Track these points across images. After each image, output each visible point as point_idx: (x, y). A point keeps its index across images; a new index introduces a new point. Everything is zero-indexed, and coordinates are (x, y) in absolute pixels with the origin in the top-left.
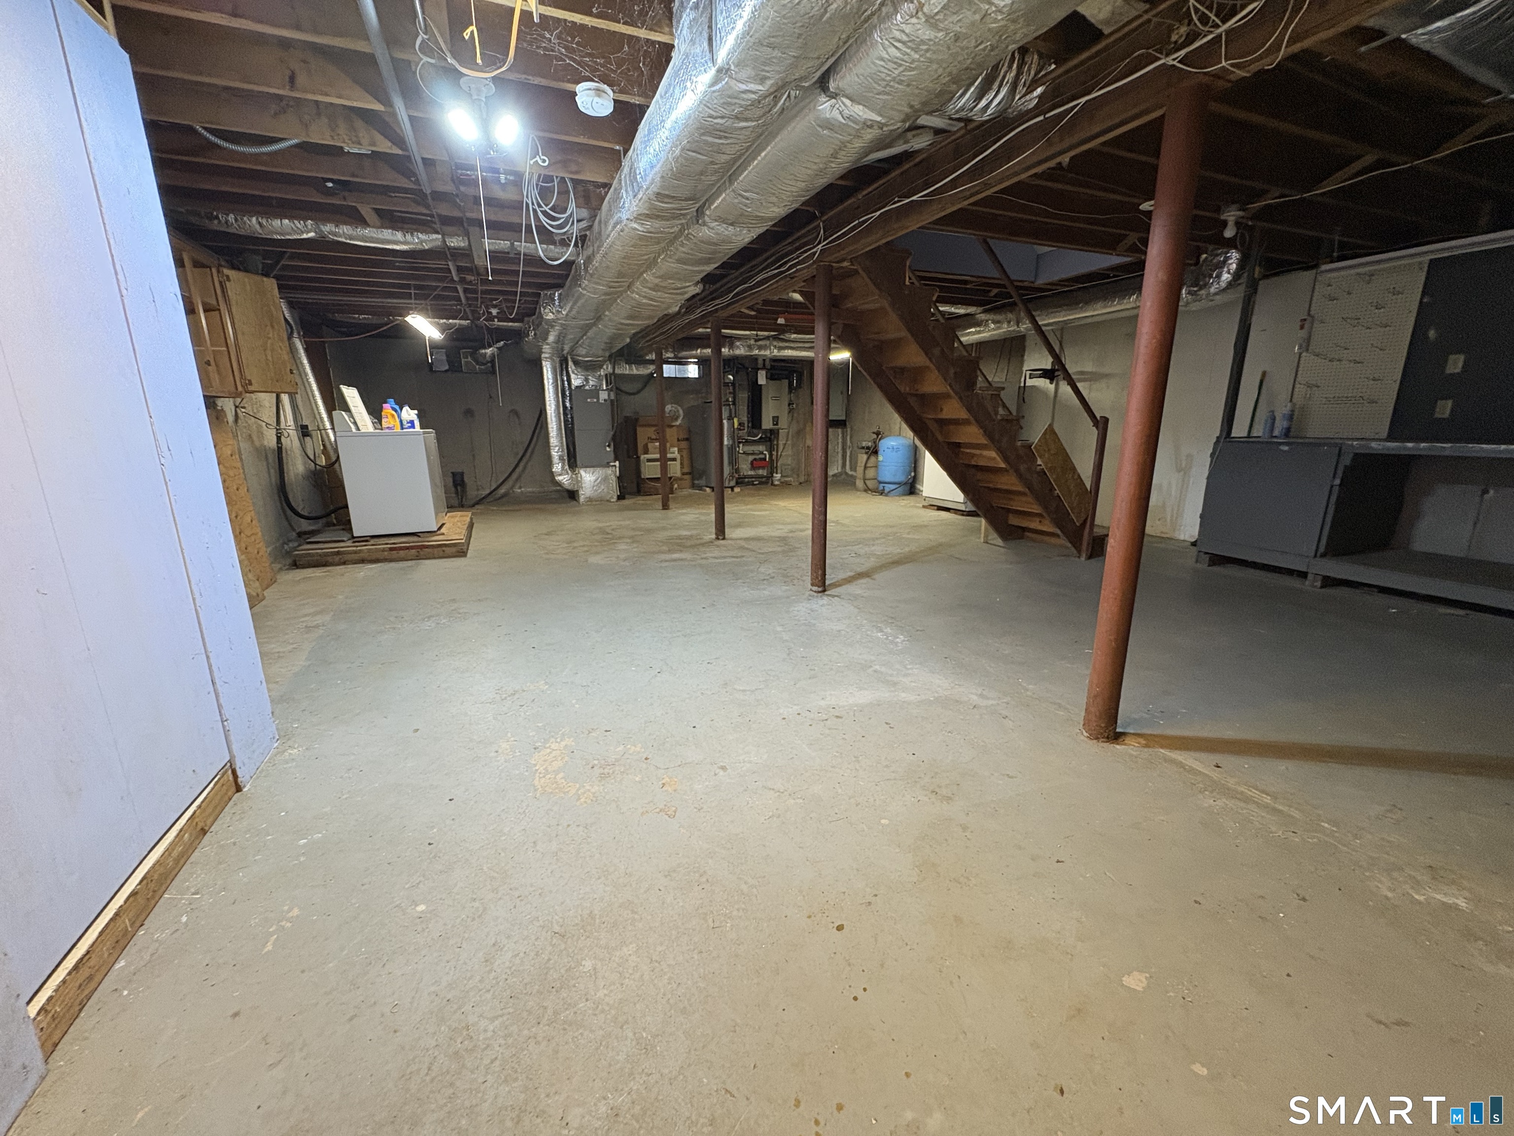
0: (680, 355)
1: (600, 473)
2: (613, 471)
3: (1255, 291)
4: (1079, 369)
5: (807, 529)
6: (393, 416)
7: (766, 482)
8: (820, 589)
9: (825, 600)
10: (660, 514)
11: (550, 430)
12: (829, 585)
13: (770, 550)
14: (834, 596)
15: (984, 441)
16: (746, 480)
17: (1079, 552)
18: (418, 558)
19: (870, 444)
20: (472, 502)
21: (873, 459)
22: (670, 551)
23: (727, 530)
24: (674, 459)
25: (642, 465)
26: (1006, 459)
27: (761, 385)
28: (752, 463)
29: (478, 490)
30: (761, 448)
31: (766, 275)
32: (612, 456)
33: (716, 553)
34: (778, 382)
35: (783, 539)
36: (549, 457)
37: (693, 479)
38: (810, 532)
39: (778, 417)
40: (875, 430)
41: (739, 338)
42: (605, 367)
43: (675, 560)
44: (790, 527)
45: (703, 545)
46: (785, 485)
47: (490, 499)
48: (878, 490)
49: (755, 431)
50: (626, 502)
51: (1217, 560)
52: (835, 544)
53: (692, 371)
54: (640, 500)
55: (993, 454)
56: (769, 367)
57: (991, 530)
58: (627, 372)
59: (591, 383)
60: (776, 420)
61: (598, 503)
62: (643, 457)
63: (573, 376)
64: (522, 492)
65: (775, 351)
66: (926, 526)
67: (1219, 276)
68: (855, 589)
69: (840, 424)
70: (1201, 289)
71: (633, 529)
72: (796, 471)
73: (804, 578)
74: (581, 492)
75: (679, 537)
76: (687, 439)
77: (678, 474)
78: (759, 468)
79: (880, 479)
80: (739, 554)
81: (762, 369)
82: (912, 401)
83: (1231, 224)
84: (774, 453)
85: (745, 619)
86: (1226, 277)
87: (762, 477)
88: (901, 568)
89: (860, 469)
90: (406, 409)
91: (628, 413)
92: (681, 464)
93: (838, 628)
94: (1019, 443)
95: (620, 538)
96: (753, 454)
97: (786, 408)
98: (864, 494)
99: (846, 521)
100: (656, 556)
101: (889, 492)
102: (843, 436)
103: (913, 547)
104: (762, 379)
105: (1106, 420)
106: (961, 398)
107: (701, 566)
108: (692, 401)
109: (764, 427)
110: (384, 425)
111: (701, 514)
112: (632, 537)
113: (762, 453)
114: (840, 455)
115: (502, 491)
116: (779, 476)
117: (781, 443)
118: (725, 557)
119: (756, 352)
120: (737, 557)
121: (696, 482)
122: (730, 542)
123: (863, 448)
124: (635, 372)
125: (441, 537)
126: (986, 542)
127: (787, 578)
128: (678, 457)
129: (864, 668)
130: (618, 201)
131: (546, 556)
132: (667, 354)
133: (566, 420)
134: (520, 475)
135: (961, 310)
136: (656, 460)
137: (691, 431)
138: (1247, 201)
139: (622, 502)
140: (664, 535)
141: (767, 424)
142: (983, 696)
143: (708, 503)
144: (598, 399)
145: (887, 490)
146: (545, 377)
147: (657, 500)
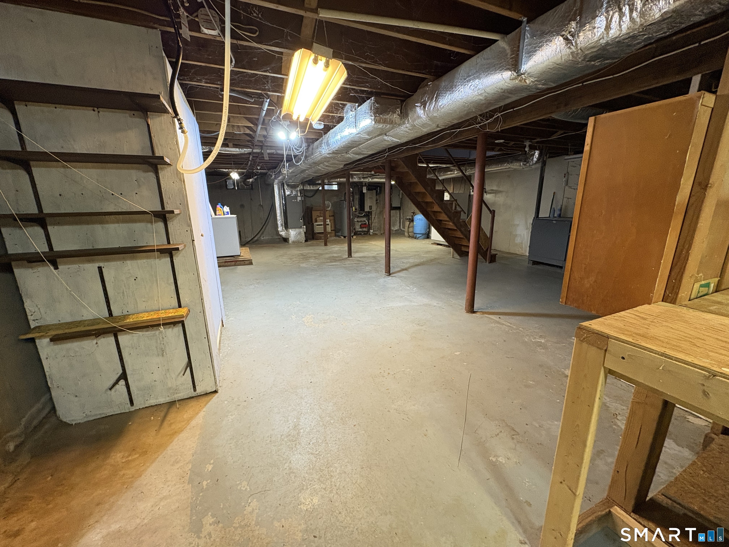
0: (330, 181)
1: (298, 230)
2: (303, 230)
3: (545, 165)
4: (491, 189)
5: (383, 253)
6: (221, 210)
7: (367, 233)
8: (388, 274)
9: (390, 278)
10: (324, 248)
11: (277, 213)
12: (392, 273)
13: (370, 261)
14: (393, 277)
15: (448, 219)
16: (359, 233)
17: (486, 261)
18: (235, 265)
19: (410, 217)
20: (244, 243)
21: (411, 224)
22: (331, 262)
23: (352, 254)
24: (328, 225)
25: (315, 227)
26: (456, 225)
27: (364, 193)
28: (361, 225)
29: (246, 238)
30: (364, 219)
31: (367, 160)
32: (303, 224)
33: (349, 262)
34: (372, 191)
35: (374, 257)
36: (277, 224)
37: (336, 233)
40: (413, 212)
41: (355, 175)
42: (299, 187)
43: (333, 265)
44: (376, 252)
45: (343, 259)
46: (375, 235)
47: (251, 242)
48: (414, 237)
49: (362, 212)
50: (309, 243)
51: (535, 263)
53: (335, 187)
54: (314, 242)
55: (451, 223)
56: (367, 185)
57: (455, 253)
58: (309, 188)
59: (294, 193)
60: (371, 207)
61: (297, 243)
62: (315, 224)
63: (286, 191)
64: (264, 239)
65: (370, 179)
67: (533, 159)
68: (401, 274)
69: (399, 208)
70: (527, 163)
71: (315, 254)
72: (379, 229)
73: (383, 271)
74: (290, 239)
75: (333, 257)
76: (333, 216)
77: (330, 231)
78: (363, 228)
79: (415, 232)
81: (365, 186)
82: (423, 204)
83: (527, 146)
84: (370, 221)
86: (535, 159)
87: (365, 231)
88: (419, 267)
89: (406, 228)
90: (225, 207)
91: (308, 205)
92: (331, 226)
93: (394, 286)
94: (461, 220)
95: (310, 257)
96: (361, 222)
97: (375, 202)
98: (408, 239)
99: (399, 250)
100: (326, 264)
102: (400, 213)
103: (425, 260)
104: (365, 191)
105: (494, 211)
106: (438, 205)
107: (343, 267)
108: (335, 199)
109: (365, 210)
110: (217, 213)
111: (341, 247)
112: (315, 257)
113: (365, 221)
114: (398, 222)
115: (256, 238)
116: (372, 231)
117: (373, 217)
118: (352, 264)
119: (362, 180)
120: (357, 264)
121: (337, 234)
122: (354, 258)
123: (408, 219)
124: (312, 188)
125: (243, 257)
126: (453, 257)
127: (377, 271)
128: (330, 223)
129: (402, 297)
130: (320, 147)
131: (283, 264)
132: (326, 181)
133: (283, 209)
134: (263, 232)
135: (444, 166)
136: (321, 225)
137: (334, 212)
138: (531, 140)
139: (307, 243)
140: (327, 256)
141: (367, 209)
142: (438, 303)
143: (344, 243)
144: (297, 200)
145: (417, 237)
146: (275, 192)
147: (322, 242)
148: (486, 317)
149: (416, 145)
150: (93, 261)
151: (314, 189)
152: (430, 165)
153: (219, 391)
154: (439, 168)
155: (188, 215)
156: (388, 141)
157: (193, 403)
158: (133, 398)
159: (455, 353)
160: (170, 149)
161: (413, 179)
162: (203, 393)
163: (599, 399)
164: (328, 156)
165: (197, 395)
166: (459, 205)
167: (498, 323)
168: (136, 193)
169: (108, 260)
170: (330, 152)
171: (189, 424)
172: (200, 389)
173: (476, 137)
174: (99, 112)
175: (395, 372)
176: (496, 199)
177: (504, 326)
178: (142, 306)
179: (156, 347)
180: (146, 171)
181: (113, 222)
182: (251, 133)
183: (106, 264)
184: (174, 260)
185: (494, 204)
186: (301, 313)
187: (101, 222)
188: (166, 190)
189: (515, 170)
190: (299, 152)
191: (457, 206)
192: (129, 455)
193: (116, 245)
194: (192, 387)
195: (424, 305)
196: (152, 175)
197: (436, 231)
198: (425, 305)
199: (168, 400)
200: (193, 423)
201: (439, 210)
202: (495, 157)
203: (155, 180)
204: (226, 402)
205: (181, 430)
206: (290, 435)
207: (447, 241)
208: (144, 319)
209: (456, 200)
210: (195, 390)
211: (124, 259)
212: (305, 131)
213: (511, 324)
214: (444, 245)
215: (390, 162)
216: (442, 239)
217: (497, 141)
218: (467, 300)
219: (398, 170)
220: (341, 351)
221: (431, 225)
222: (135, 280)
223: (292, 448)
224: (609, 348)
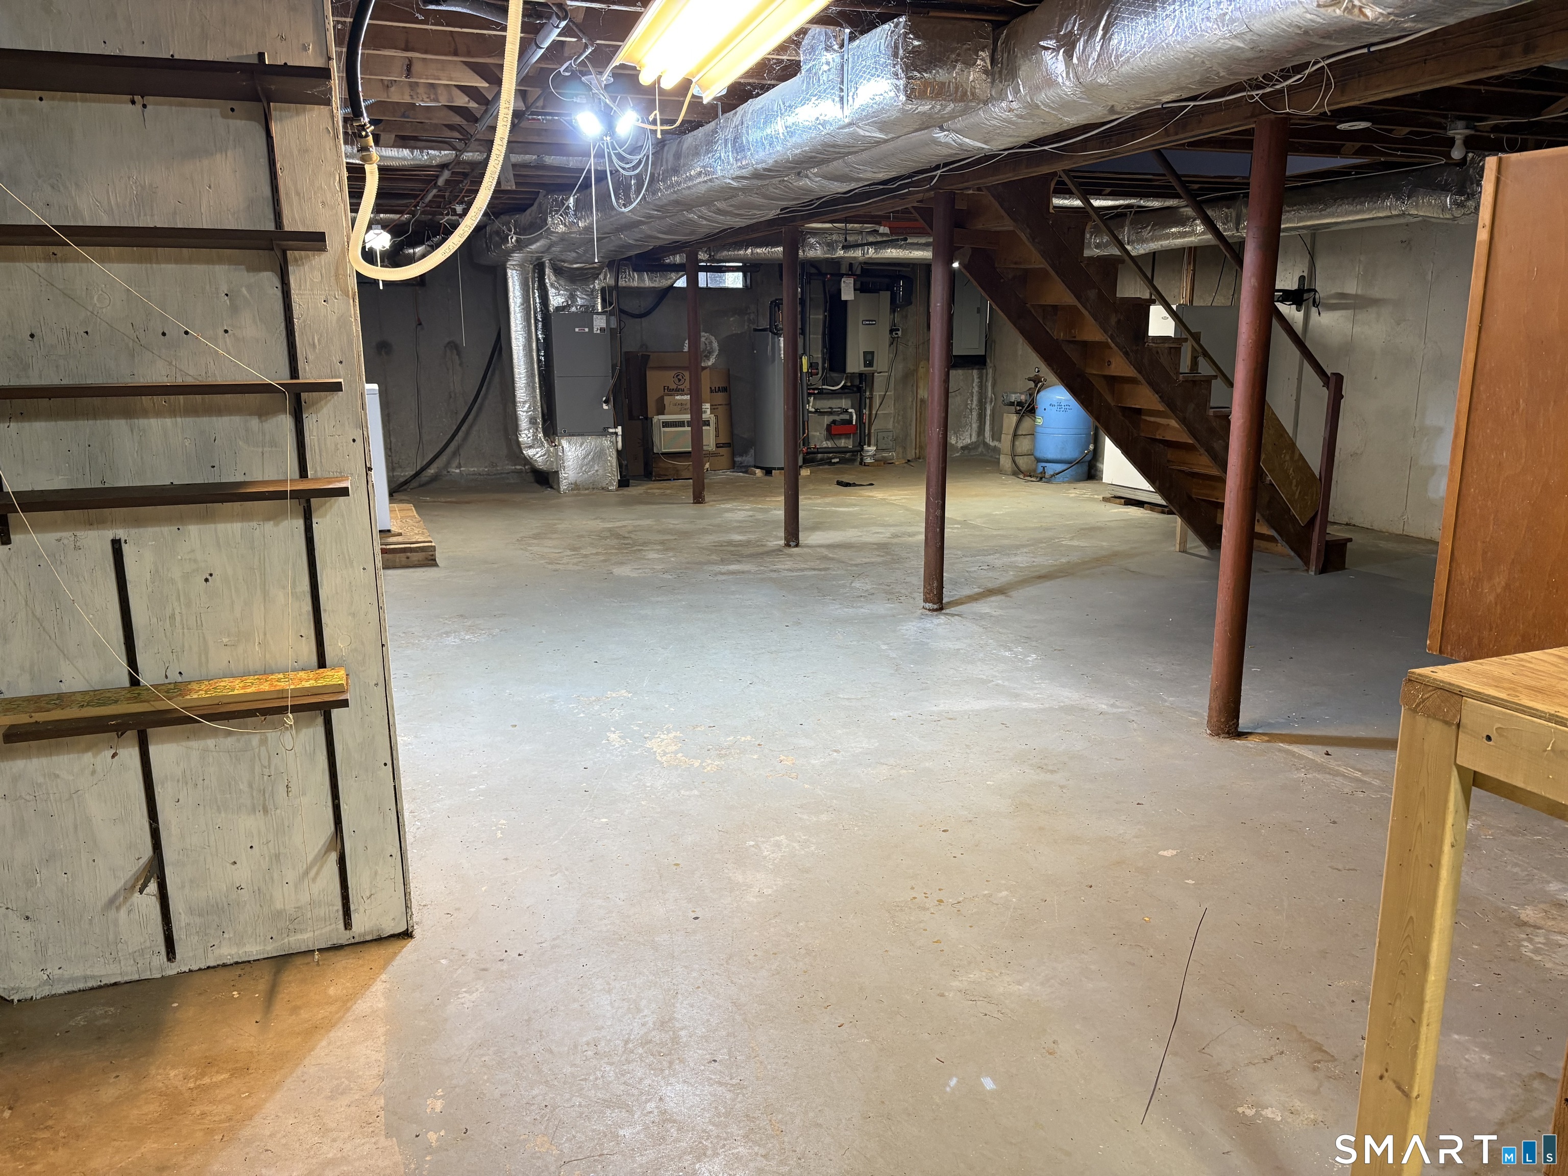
0: (720, 255)
1: (592, 442)
2: (610, 444)
5: (919, 533)
7: (853, 457)
8: (935, 607)
9: (942, 619)
10: (692, 510)
11: (517, 376)
12: (949, 603)
13: (867, 560)
14: (953, 615)
15: (1161, 407)
16: (820, 456)
17: (1307, 563)
19: (1023, 397)
21: (1027, 422)
22: (723, 561)
23: (801, 535)
24: (707, 423)
25: (657, 432)
26: (1192, 433)
27: (846, 301)
28: (829, 428)
30: (844, 403)
32: (611, 419)
33: (789, 564)
34: (876, 295)
35: (882, 547)
36: (514, 419)
37: (733, 455)
38: (922, 537)
39: (872, 353)
40: (1032, 376)
41: (817, 233)
42: (601, 277)
43: (731, 573)
44: (892, 530)
45: (768, 553)
46: (883, 464)
47: (414, 484)
48: (1034, 472)
49: (834, 375)
50: (635, 491)
52: (959, 552)
53: (734, 280)
54: (654, 488)
55: (1173, 423)
56: (858, 272)
57: (1191, 534)
58: (635, 284)
59: (580, 302)
60: (869, 362)
61: (588, 493)
62: (658, 419)
63: (552, 292)
64: (461, 474)
65: (872, 251)
66: (1100, 529)
68: (983, 607)
69: (977, 362)
70: (1468, 199)
71: (659, 532)
72: (901, 441)
73: (916, 595)
74: (562, 475)
75: (730, 543)
76: (725, 390)
77: (712, 447)
78: (840, 436)
79: (1039, 454)
80: (822, 566)
81: (848, 275)
82: (1070, 351)
83: (1459, 142)
84: (866, 412)
85: (841, 637)
87: (844, 451)
89: (1006, 438)
91: (631, 346)
92: (717, 429)
93: (957, 647)
94: (1211, 412)
95: (645, 544)
96: (831, 413)
97: (886, 339)
98: (1012, 480)
99: (978, 522)
100: (705, 567)
101: (1053, 476)
102: (981, 382)
103: (1074, 557)
104: (848, 292)
105: (1339, 378)
106: (1126, 354)
107: (771, 579)
108: (733, 326)
109: (849, 370)
111: (759, 509)
112: (662, 543)
113: (846, 411)
114: (975, 414)
115: (431, 471)
116: (873, 449)
117: (877, 394)
118: (802, 570)
119: (841, 253)
120: (820, 570)
121: (738, 459)
122: (806, 550)
123: (1012, 404)
124: (647, 281)
125: (400, 539)
126: (1183, 551)
127: (891, 594)
128: (713, 419)
129: (984, 682)
130: (708, 152)
131: (550, 566)
132: (702, 256)
133: (539, 361)
134: (458, 448)
135: (1155, 204)
136: (681, 424)
137: (729, 376)
138: (1470, 122)
139: (627, 491)
140: (708, 540)
141: (855, 364)
142: (1113, 706)
143: (765, 492)
144: (591, 328)
145: (1049, 472)
146: (511, 295)
147: (684, 489)
148: (1280, 750)
149: (1046, 148)
150: (100, 523)
151: (655, 285)
152: (1097, 203)
153: (417, 933)
154: (1136, 212)
155: (359, 394)
156: (947, 145)
157: (343, 961)
158: (175, 937)
159: (1161, 853)
160: (323, 203)
161: (1036, 260)
162: (368, 938)
163: (1453, 846)
164: (735, 184)
165: (353, 941)
166: (1206, 354)
167: (1320, 768)
168: (226, 331)
169: (138, 522)
170: (744, 172)
171: (348, 1009)
172: (362, 924)
173: (1250, 132)
174: (144, 106)
175: (961, 899)
176: (1357, 329)
177: (1339, 779)
178: (219, 659)
179: (251, 786)
180: (253, 268)
181: (159, 414)
182: (473, 105)
183: (133, 531)
184: (314, 525)
185: (1348, 348)
186: (639, 725)
187: (128, 414)
188: (304, 321)
189: (1425, 222)
190: (635, 168)
191: (1201, 360)
192: (203, 1075)
193: (163, 480)
194: (341, 912)
195: (1061, 708)
196: (269, 280)
197: (1118, 452)
198: (1069, 709)
199: (271, 949)
200: (362, 1006)
201: (1129, 371)
202: (1349, 174)
203: (279, 294)
204: (443, 961)
205: (328, 1025)
206: (651, 1041)
207: (1160, 490)
208: (236, 692)
209: (1196, 337)
210: (348, 925)
211: (182, 520)
212: (674, 121)
213: (1365, 773)
214: (1152, 506)
215: (952, 197)
216: (1142, 483)
217: (1342, 127)
218: (1214, 691)
219: (979, 225)
220: (782, 837)
221: (1101, 433)
222: (207, 580)
223: (662, 1070)
224: (1464, 721)
